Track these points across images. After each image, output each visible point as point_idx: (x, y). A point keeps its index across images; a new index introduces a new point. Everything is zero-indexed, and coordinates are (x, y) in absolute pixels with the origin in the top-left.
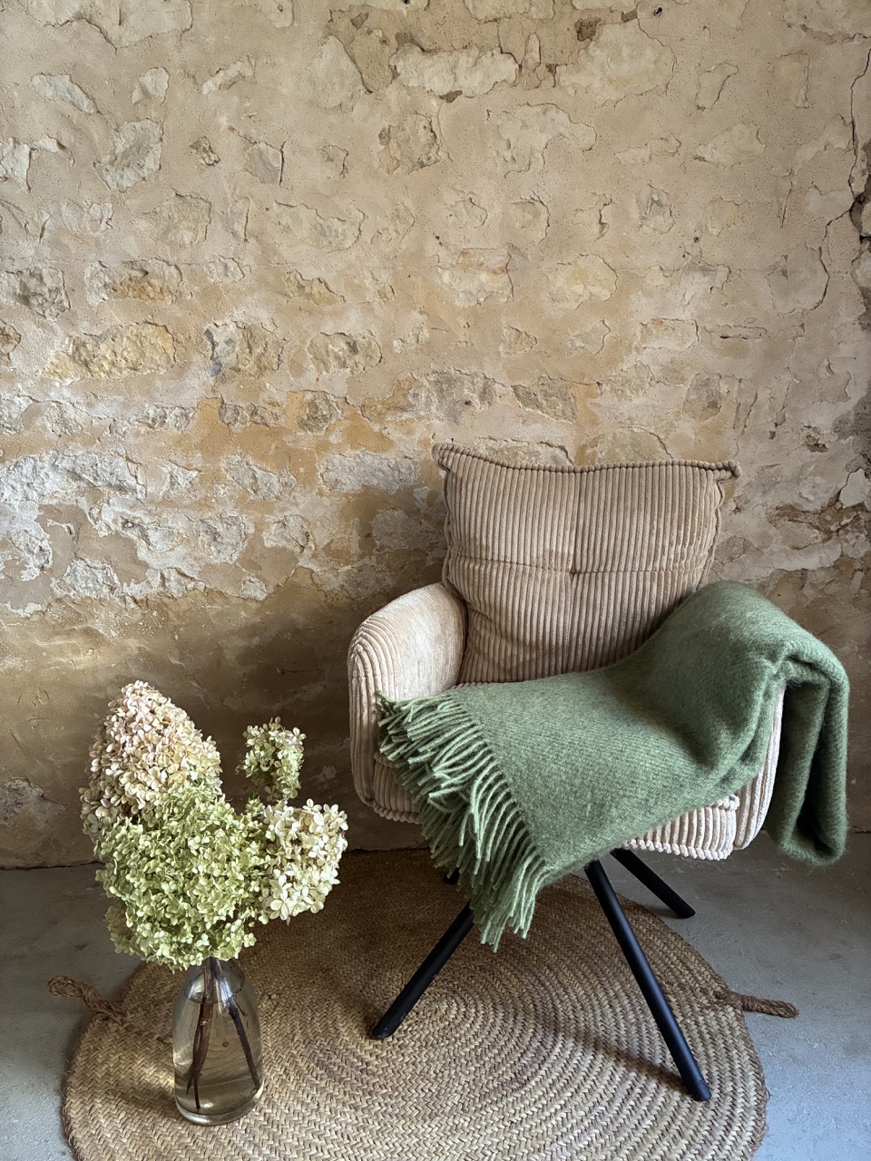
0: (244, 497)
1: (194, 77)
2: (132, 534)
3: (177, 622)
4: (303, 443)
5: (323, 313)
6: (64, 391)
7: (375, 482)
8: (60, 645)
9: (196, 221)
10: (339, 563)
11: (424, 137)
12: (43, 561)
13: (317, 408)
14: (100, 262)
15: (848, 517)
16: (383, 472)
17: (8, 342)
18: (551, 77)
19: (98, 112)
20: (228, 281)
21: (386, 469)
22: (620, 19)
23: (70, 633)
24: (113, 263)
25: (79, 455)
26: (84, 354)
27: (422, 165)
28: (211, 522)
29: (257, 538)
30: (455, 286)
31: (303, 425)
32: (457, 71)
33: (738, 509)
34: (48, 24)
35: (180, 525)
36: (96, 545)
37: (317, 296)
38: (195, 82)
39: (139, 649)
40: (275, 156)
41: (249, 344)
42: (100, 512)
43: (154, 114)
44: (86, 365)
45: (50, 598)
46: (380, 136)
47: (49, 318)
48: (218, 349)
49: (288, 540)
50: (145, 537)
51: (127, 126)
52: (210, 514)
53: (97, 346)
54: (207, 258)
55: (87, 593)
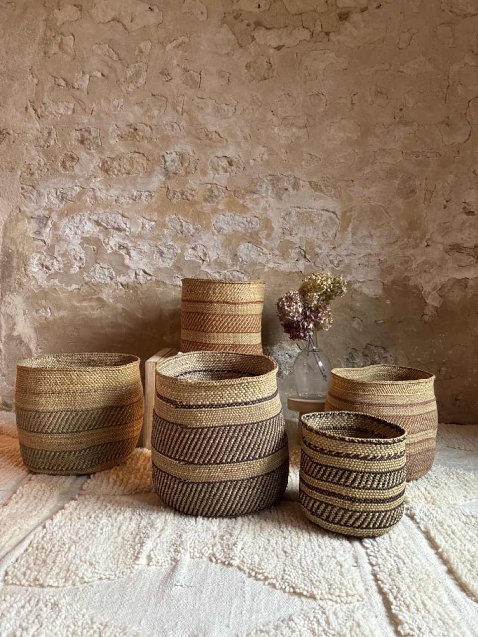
0: (176, 235)
1: (163, 44)
2: (123, 252)
3: (141, 296)
4: (205, 209)
5: (217, 147)
6: (96, 183)
7: (240, 229)
8: (85, 306)
9: (160, 106)
10: (221, 269)
11: (266, 65)
12: (81, 264)
13: (212, 192)
14: (116, 125)
16: (244, 224)
17: (73, 161)
18: (327, 37)
19: (120, 60)
20: (173, 133)
21: (245, 222)
22: (359, 11)
23: (90, 300)
24: (121, 124)
25: (101, 214)
26: (106, 166)
27: (265, 79)
28: (160, 247)
29: (182, 254)
30: (280, 134)
31: (206, 200)
32: (282, 37)
33: (428, 245)
34: (100, 23)
35: (145, 248)
36: (106, 257)
37: (214, 139)
38: (163, 46)
39: (123, 309)
40: (198, 76)
41: (181, 161)
42: (108, 241)
43: (144, 60)
44: (107, 171)
45: (82, 282)
46: (246, 66)
47: (93, 151)
48: (167, 164)
49: (196, 257)
50: (128, 253)
51: (132, 65)
52: (160, 243)
53: (112, 162)
54: (164, 122)
55: (100, 280)
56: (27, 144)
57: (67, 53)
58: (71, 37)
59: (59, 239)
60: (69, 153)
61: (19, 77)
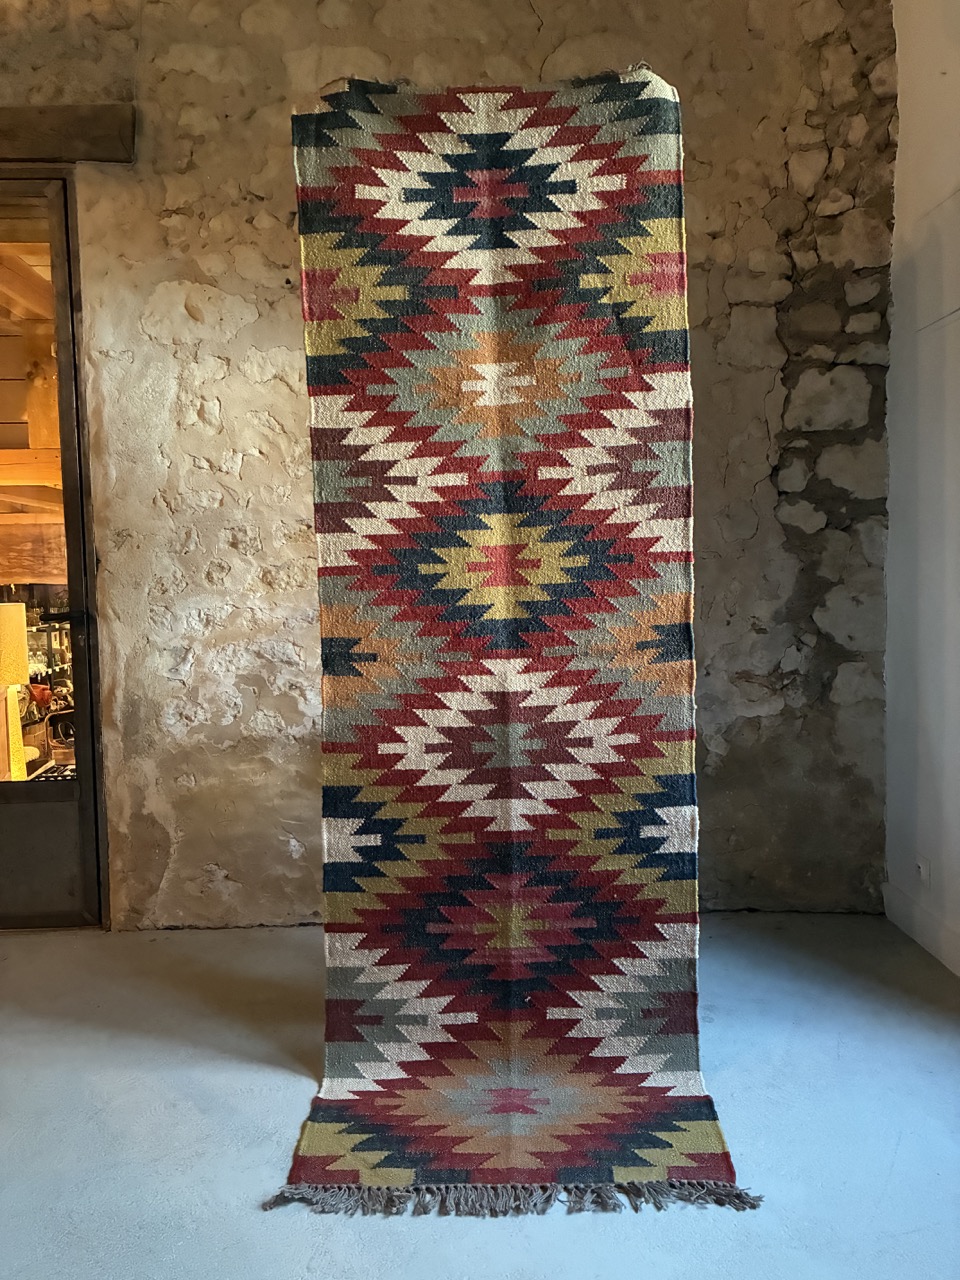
2: (295, 694)
6: (257, 601)
8: (244, 769)
12: (236, 712)
15: (788, 679)
19: (285, 432)
23: (251, 761)
25: (263, 642)
26: (269, 577)
33: (708, 674)
34: (256, 382)
36: (271, 701)
39: (297, 772)
42: (275, 680)
44: (270, 584)
45: (239, 737)
47: (249, 557)
50: (303, 695)
53: (278, 572)
55: (264, 734)
56: (157, 550)
57: (210, 424)
58: (216, 402)
59: (204, 679)
60: (216, 561)
61: (143, 458)
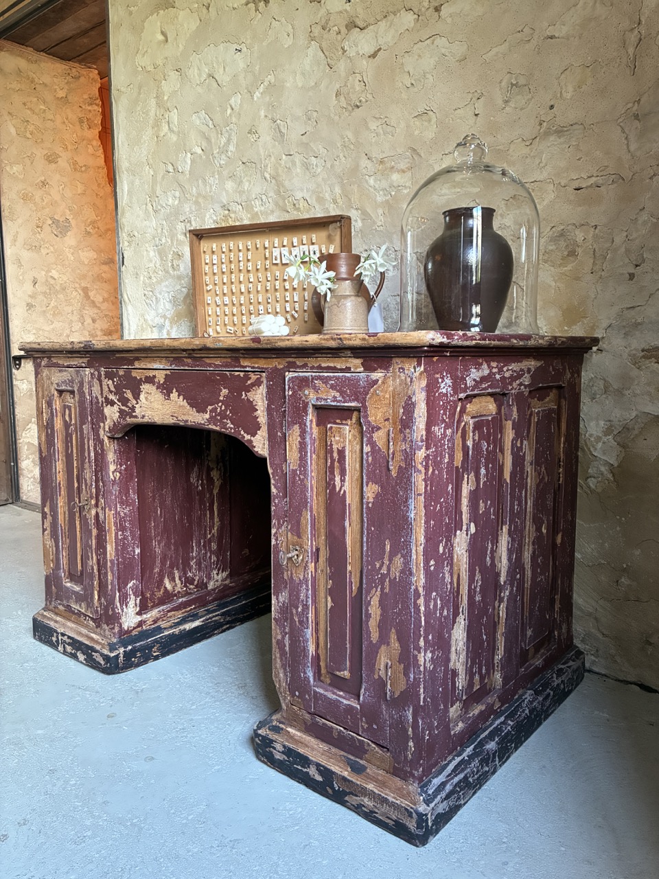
1: (251, 94)
9: (250, 176)
11: (358, 87)
14: (213, 209)
17: (179, 259)
18: (437, 15)
19: (214, 126)
20: (263, 208)
24: (217, 207)
27: (358, 107)
30: (377, 186)
32: (378, 36)
34: (197, 85)
37: (302, 209)
40: (284, 126)
43: (235, 120)
46: (336, 94)
51: (224, 130)
54: (254, 196)
56: (147, 245)
57: (174, 132)
58: (176, 110)
60: (175, 250)
